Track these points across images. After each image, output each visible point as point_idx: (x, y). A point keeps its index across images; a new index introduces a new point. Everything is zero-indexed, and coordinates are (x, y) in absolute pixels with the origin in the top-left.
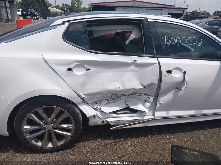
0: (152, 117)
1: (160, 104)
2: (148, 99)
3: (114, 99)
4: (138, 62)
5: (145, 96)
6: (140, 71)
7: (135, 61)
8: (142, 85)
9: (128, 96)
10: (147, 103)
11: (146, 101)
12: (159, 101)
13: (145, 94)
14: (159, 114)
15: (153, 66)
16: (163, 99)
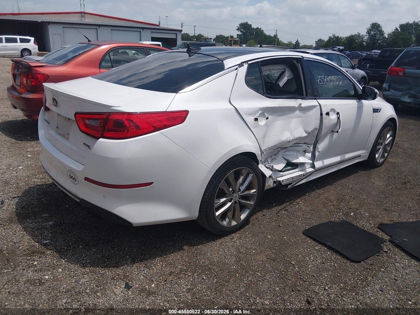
0: (312, 170)
1: (319, 152)
2: (308, 148)
3: (275, 155)
4: (303, 105)
5: (304, 146)
6: (304, 115)
7: (301, 104)
8: (306, 132)
9: (286, 150)
10: (307, 154)
11: (305, 152)
12: (318, 149)
13: (305, 143)
14: (318, 164)
15: (315, 109)
16: (321, 146)
